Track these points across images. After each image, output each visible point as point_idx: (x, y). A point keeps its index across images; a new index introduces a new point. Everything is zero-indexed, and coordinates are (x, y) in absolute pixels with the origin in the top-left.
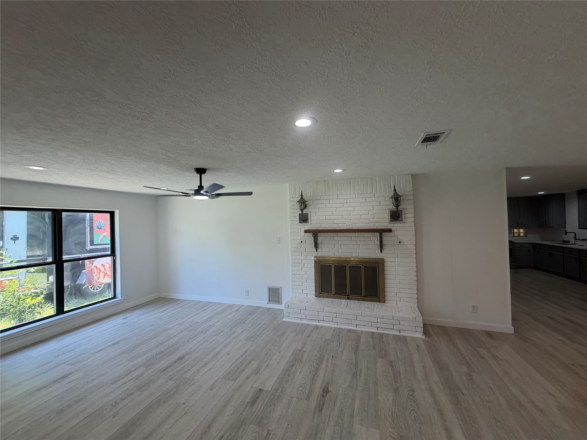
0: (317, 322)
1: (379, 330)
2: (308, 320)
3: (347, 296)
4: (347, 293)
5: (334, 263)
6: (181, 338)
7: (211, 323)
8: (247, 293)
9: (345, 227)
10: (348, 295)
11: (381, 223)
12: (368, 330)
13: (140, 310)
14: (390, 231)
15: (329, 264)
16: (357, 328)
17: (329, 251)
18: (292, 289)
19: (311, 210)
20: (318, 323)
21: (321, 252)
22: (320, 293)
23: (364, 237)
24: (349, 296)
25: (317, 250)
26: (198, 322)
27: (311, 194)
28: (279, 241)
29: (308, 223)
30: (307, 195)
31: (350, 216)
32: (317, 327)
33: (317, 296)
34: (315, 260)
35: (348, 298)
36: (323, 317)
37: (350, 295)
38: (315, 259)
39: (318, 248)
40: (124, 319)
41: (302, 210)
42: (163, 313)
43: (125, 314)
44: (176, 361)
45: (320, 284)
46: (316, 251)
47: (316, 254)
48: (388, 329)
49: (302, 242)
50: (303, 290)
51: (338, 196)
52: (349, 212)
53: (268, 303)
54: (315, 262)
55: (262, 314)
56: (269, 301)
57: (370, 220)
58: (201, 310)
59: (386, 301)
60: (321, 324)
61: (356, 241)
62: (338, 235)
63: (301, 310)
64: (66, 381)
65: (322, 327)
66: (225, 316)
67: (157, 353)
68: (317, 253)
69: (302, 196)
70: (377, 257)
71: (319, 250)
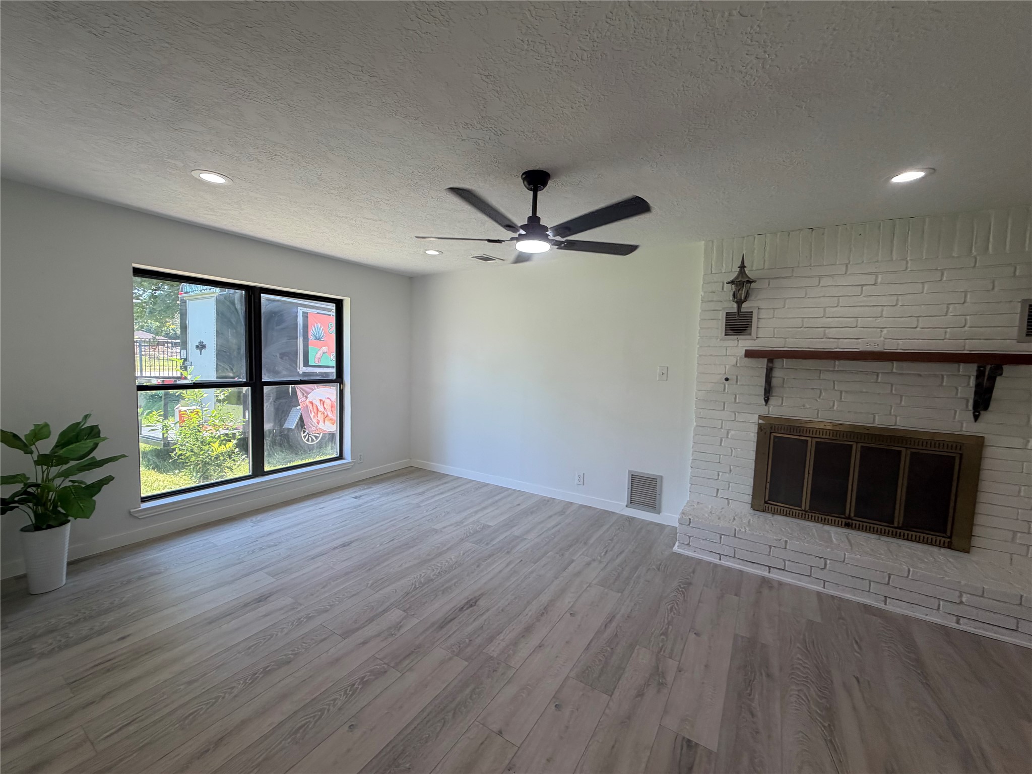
0: (764, 570)
1: (961, 622)
2: (738, 561)
3: (844, 520)
4: (848, 513)
5: (814, 436)
6: (464, 554)
7: (517, 531)
8: (582, 480)
9: (861, 347)
10: (849, 518)
12: (924, 616)
13: (380, 486)
15: (800, 436)
16: (886, 604)
17: (804, 406)
18: (692, 484)
19: (761, 305)
20: (767, 574)
21: (778, 406)
22: (766, 502)
23: (920, 375)
24: (850, 521)
25: (767, 401)
26: (489, 526)
27: (767, 263)
28: (665, 376)
29: (750, 334)
30: (752, 266)
31: (879, 320)
32: (765, 581)
33: (756, 509)
34: (759, 424)
35: (848, 525)
36: (784, 561)
37: (854, 518)
38: (761, 421)
39: (772, 398)
40: (356, 498)
41: (740, 303)
42: (421, 498)
43: (357, 488)
44: (462, 608)
45: (769, 480)
46: (764, 403)
47: (763, 410)
48: (995, 628)
49: (727, 379)
50: (718, 490)
51: (847, 266)
52: (878, 309)
53: (627, 506)
54: (760, 428)
55: (619, 529)
56: (631, 502)
57: (948, 330)
58: (490, 501)
59: (973, 550)
60: (775, 575)
61: (892, 385)
62: (835, 367)
63: (723, 536)
64: (263, 609)
65: (780, 584)
66: (542, 522)
67: (422, 580)
68: (767, 407)
69: (742, 267)
70: (961, 431)
71: (772, 401)
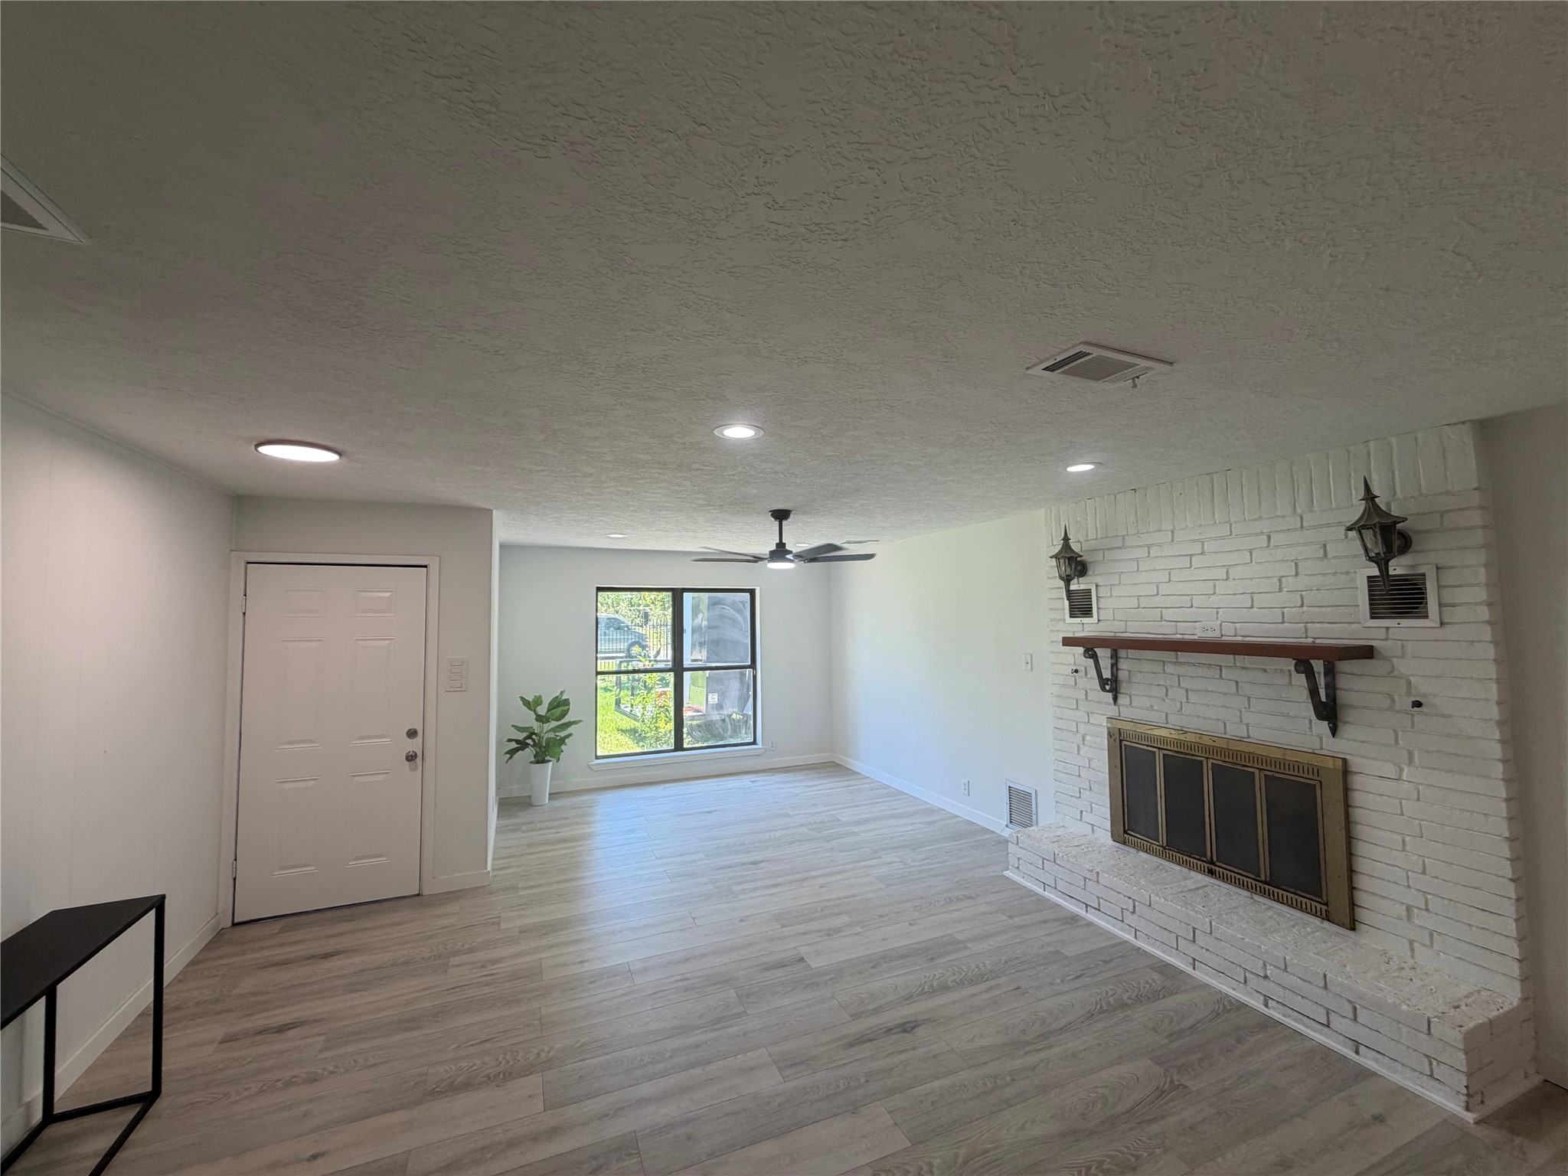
0: (1081, 909)
1: (1270, 1005)
2: (1059, 893)
3: (1206, 865)
4: (1209, 854)
5: (1162, 746)
8: (967, 788)
9: (1196, 633)
10: (1212, 863)
11: (1330, 625)
12: (1231, 991)
14: (1367, 653)
15: (1148, 746)
16: (1192, 968)
17: (1152, 707)
18: (1057, 802)
19: (1100, 580)
20: (1082, 911)
21: (1126, 706)
22: (1125, 832)
23: (1265, 670)
24: (1213, 867)
25: (1115, 699)
27: (1099, 533)
28: (1029, 665)
29: (1094, 617)
30: (1087, 536)
31: (1213, 598)
32: (1073, 920)
33: (1116, 839)
34: (1108, 728)
35: (1211, 872)
36: (1098, 898)
37: (1217, 863)
38: (1109, 725)
39: (1119, 695)
41: (1066, 581)
45: (1126, 803)
46: (1112, 702)
47: (1113, 711)
49: (1076, 671)
50: (1082, 812)
51: (1173, 533)
52: (1211, 584)
53: (1007, 826)
54: (1110, 735)
56: (1011, 822)
57: (1285, 610)
59: (1356, 928)
60: (1091, 917)
61: (1237, 683)
62: (1177, 658)
63: (1045, 861)
65: (1090, 924)
68: (1117, 708)
69: (1066, 539)
70: (1321, 749)
71: (1121, 699)
